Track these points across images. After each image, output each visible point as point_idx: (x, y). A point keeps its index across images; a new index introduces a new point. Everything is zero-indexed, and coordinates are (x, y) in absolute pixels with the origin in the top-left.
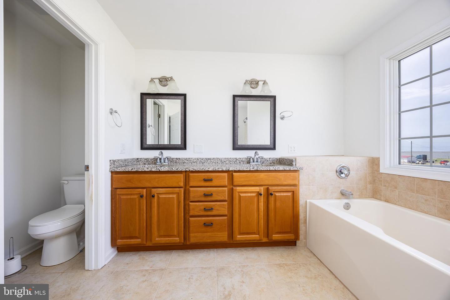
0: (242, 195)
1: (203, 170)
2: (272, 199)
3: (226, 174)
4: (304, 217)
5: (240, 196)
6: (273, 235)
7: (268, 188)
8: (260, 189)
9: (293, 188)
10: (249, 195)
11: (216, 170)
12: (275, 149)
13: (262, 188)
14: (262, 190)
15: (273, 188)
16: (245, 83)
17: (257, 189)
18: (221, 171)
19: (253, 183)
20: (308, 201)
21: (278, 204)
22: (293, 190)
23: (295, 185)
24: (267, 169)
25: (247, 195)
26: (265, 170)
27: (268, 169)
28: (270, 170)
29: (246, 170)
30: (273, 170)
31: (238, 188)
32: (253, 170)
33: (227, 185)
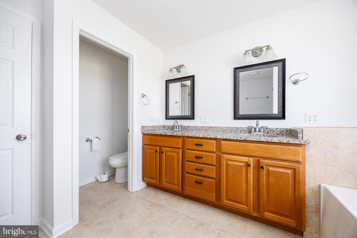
0: (229, 162)
1: (195, 136)
2: (264, 173)
3: (215, 141)
4: (316, 205)
5: (227, 164)
6: (266, 213)
7: (259, 161)
8: (249, 160)
9: (295, 165)
10: (237, 164)
11: (205, 137)
12: (285, 119)
13: (251, 159)
14: (251, 161)
15: (265, 161)
16: (245, 54)
17: (246, 159)
18: (209, 138)
19: (241, 153)
20: (322, 185)
21: (272, 180)
22: (294, 168)
23: (298, 162)
24: (256, 140)
25: (235, 164)
26: (254, 140)
27: (259, 140)
28: (261, 141)
29: (233, 139)
30: (265, 142)
31: (225, 155)
32: (241, 139)
33: (215, 151)
